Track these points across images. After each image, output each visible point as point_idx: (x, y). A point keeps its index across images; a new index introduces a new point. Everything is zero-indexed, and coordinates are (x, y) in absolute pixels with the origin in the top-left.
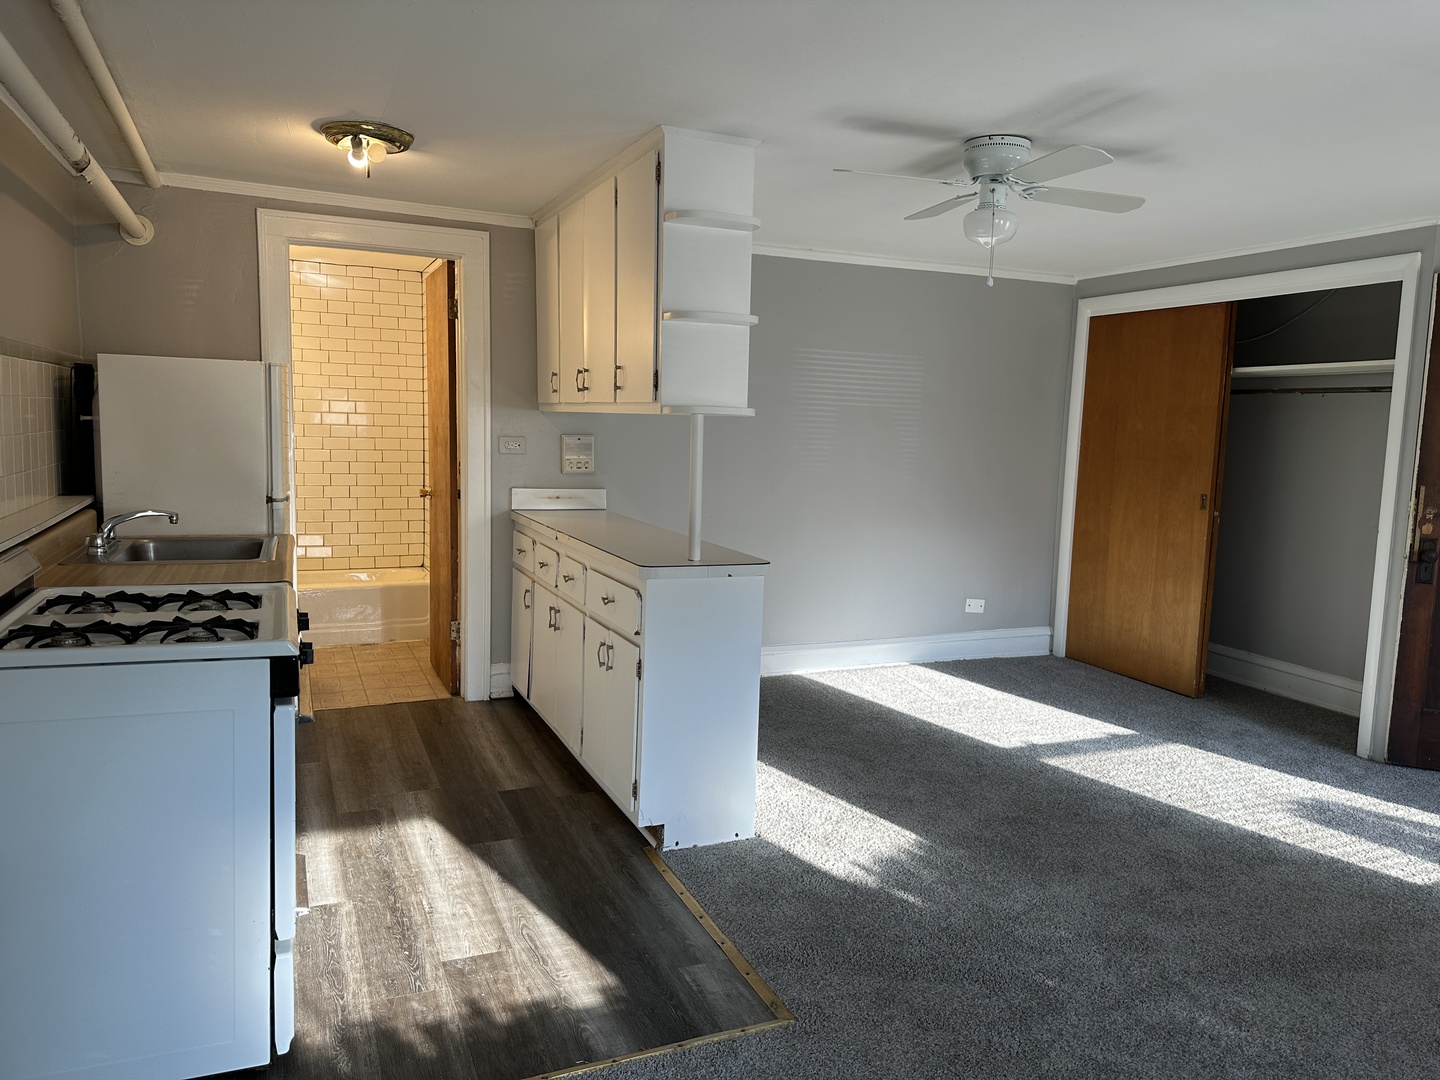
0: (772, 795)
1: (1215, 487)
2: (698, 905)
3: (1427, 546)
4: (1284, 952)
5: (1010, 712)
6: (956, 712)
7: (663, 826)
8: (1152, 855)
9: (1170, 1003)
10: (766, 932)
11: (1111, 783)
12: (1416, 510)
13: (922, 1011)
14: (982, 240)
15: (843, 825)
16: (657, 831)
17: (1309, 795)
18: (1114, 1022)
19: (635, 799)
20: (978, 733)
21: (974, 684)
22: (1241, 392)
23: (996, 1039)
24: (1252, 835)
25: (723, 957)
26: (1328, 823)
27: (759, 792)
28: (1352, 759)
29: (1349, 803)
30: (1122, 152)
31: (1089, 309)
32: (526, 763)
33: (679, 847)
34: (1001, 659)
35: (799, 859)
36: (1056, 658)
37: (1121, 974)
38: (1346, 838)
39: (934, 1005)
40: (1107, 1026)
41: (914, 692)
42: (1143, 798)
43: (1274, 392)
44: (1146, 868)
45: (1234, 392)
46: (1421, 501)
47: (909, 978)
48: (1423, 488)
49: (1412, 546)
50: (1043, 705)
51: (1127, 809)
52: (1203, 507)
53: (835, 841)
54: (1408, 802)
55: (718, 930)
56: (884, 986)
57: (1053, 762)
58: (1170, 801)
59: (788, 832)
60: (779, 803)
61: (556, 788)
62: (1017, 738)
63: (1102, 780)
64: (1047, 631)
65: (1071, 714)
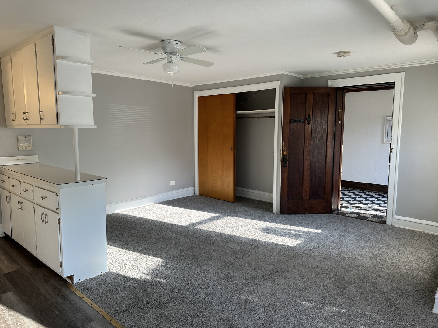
0: (112, 256)
1: (234, 145)
2: (90, 300)
3: (285, 157)
4: (266, 272)
5: (185, 214)
6: (170, 217)
7: (73, 275)
8: (229, 251)
9: (240, 295)
10: (116, 304)
11: (215, 231)
12: (282, 148)
13: (171, 317)
14: (169, 73)
15: (138, 261)
16: (71, 277)
17: (264, 226)
18: (226, 305)
19: (62, 268)
20: (177, 222)
21: (174, 207)
22: (239, 118)
23: (194, 320)
24: (253, 240)
25: (101, 317)
26: (270, 233)
27: (108, 256)
28: (272, 214)
29: (274, 227)
30: (209, 49)
31: (197, 94)
32: (13, 261)
33: (80, 281)
34: (181, 198)
35: (124, 276)
36: (196, 196)
37: (226, 289)
38: (274, 236)
39: (174, 314)
40: (225, 307)
41: (156, 213)
42: (224, 234)
43: (247, 118)
44: (228, 255)
45: (237, 118)
46: (283, 146)
47: (165, 307)
48: (283, 142)
49: (282, 157)
50: (194, 211)
51: (220, 238)
52: (232, 150)
53: (136, 267)
54: (286, 224)
55: (98, 307)
56: (158, 312)
57: (199, 227)
58: (231, 234)
59: (119, 268)
60: (115, 258)
61: (28, 268)
62: (188, 222)
63: (213, 231)
64: (193, 188)
65: (202, 212)
